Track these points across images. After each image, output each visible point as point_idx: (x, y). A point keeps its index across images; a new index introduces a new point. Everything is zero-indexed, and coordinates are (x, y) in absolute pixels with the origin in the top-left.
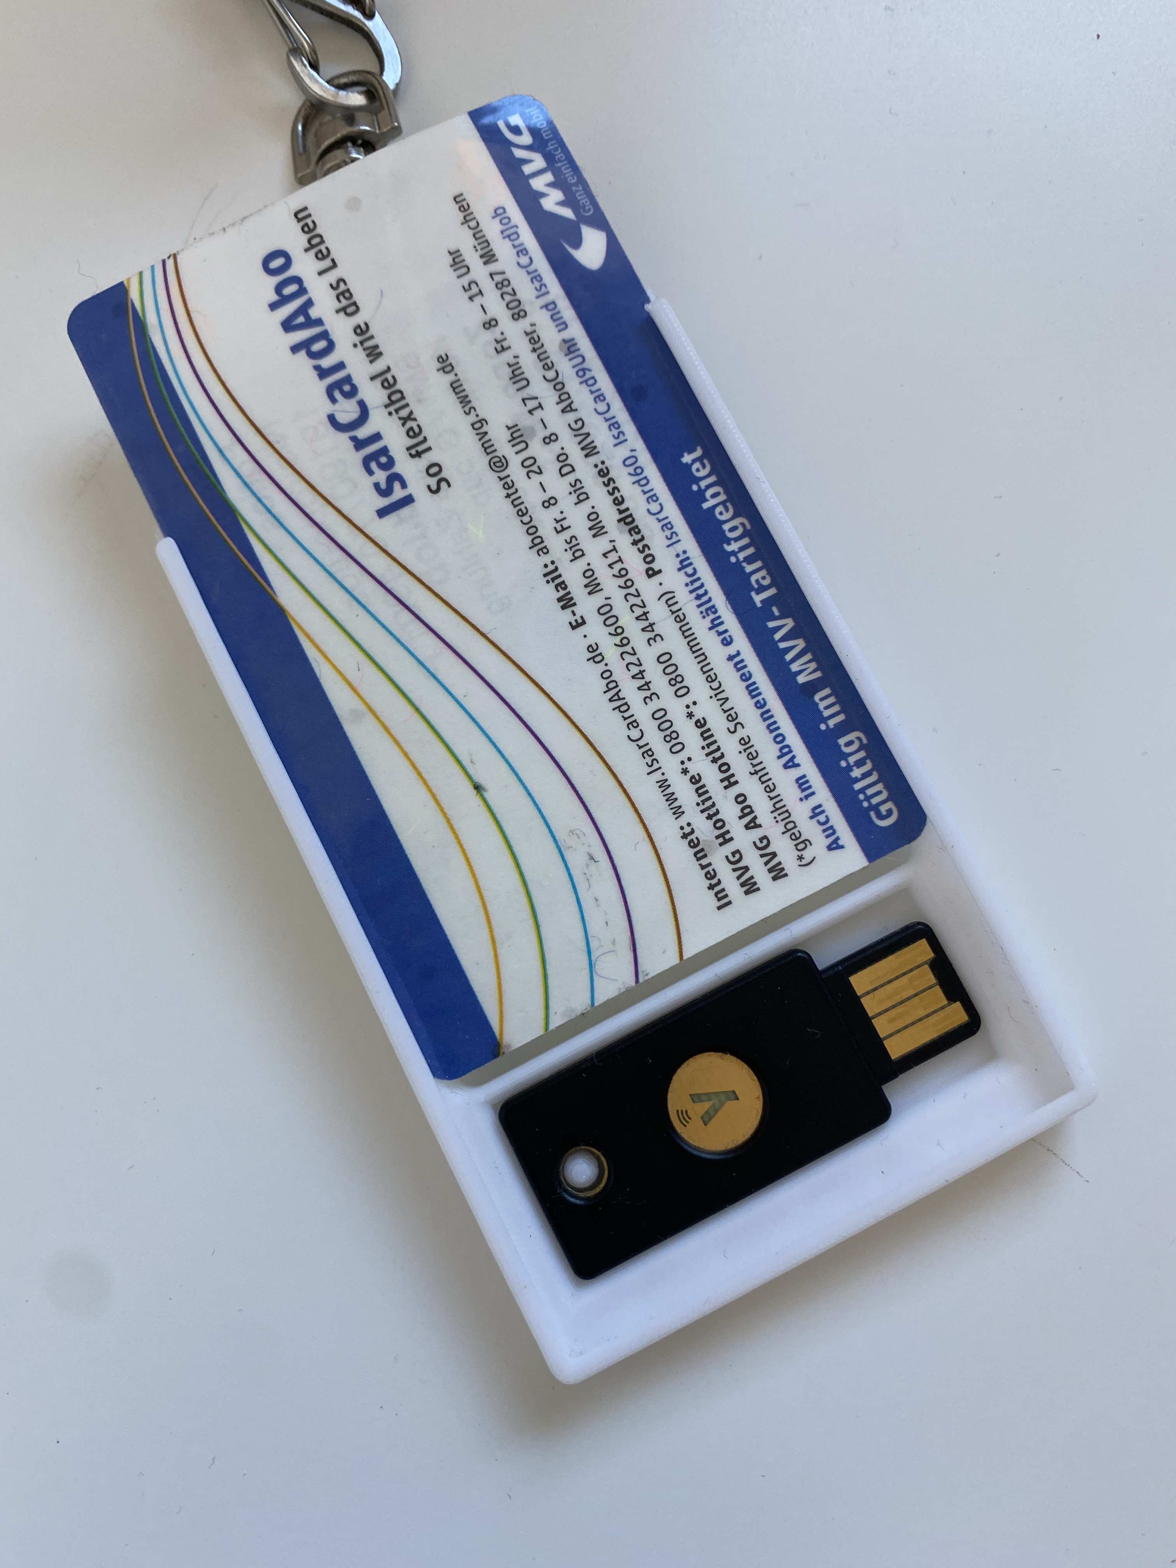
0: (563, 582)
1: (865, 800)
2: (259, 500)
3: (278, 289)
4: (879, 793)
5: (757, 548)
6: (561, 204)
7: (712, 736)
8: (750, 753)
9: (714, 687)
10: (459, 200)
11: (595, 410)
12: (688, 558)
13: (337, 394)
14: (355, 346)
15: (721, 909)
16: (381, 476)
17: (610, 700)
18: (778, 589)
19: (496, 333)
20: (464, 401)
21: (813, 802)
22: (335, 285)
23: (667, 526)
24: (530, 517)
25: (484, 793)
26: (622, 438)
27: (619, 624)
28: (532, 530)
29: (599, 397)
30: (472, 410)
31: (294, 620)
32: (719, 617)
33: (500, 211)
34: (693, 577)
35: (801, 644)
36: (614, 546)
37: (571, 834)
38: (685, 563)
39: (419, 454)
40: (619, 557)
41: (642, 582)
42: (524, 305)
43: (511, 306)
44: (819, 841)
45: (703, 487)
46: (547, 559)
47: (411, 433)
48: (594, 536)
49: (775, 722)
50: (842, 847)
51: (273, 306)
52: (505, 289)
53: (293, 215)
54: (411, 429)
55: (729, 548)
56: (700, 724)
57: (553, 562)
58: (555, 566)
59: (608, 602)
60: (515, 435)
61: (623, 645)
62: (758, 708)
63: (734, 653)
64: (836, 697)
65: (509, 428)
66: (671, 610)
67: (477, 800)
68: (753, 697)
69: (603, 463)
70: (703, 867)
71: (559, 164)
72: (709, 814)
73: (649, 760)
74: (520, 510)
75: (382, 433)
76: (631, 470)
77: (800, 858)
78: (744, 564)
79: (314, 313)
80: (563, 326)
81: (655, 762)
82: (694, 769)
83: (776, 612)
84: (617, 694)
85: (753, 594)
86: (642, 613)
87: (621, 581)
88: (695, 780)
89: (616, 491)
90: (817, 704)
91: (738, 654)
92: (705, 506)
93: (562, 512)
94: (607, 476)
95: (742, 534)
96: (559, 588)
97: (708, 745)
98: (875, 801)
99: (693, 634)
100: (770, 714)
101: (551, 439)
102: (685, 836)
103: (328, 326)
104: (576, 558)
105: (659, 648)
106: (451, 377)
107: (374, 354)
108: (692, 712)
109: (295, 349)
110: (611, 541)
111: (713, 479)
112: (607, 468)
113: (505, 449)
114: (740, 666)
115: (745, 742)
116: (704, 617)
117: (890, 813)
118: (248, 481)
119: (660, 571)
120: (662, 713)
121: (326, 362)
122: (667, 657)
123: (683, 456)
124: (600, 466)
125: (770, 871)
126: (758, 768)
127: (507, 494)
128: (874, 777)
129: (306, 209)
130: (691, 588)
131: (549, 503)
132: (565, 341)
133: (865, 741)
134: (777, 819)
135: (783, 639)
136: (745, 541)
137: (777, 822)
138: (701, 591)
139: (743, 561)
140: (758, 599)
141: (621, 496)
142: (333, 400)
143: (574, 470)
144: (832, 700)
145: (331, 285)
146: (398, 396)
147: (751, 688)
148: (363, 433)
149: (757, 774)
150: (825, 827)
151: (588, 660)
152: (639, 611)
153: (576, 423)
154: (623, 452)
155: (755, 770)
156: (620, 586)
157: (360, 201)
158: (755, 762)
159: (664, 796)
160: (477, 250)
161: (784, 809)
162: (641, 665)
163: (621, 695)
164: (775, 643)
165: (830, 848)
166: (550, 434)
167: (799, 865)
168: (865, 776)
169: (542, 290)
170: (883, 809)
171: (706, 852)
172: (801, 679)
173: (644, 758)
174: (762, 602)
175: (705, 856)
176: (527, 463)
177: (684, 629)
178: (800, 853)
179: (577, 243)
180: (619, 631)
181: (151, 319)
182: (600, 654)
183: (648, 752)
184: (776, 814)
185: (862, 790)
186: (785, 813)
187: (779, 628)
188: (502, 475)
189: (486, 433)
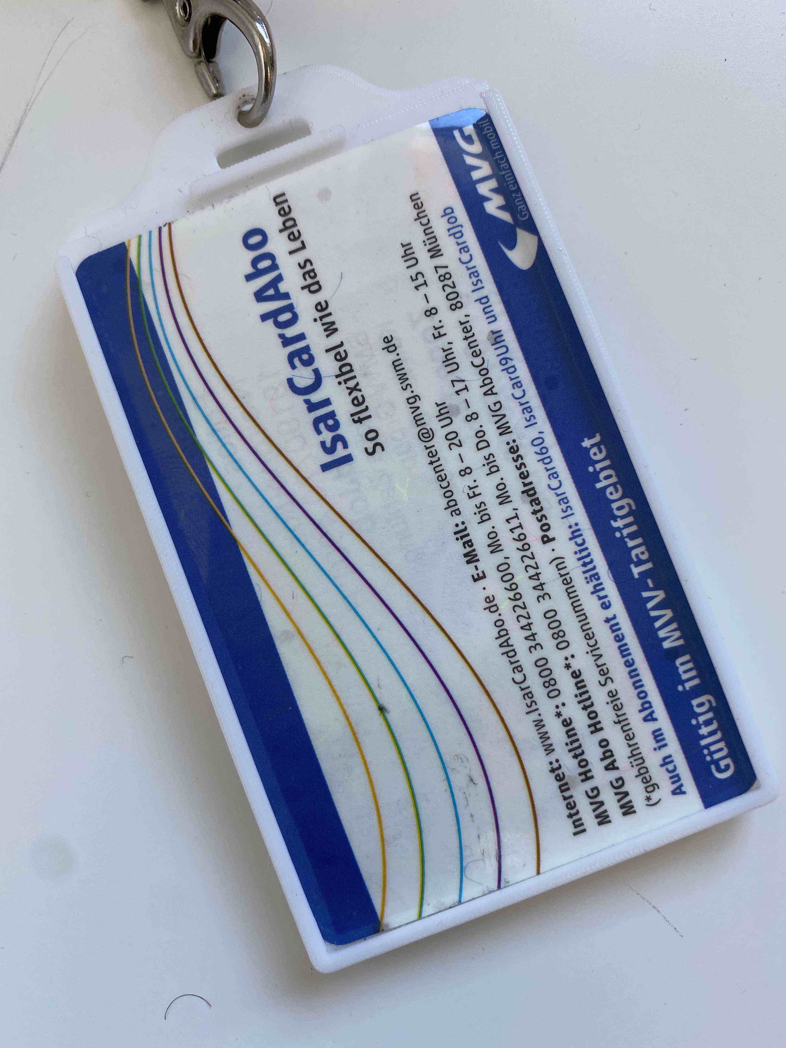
0: (470, 541)
1: (708, 755)
2: (224, 445)
3: (255, 262)
4: (721, 750)
5: (639, 527)
6: (501, 208)
7: (585, 686)
8: (616, 705)
9: (591, 644)
10: (414, 198)
11: (513, 395)
12: (579, 530)
13: (297, 361)
14: (315, 320)
15: (576, 835)
16: (327, 436)
17: (501, 646)
18: (654, 564)
19: (434, 320)
20: (403, 378)
21: (665, 752)
22: (302, 264)
23: (564, 500)
24: (448, 482)
25: (386, 714)
26: (533, 421)
27: (515, 580)
28: (448, 493)
29: (517, 384)
30: (409, 387)
31: (243, 548)
32: (601, 584)
33: (449, 211)
34: (582, 547)
35: (668, 614)
36: (516, 514)
37: (456, 758)
38: (576, 534)
39: (360, 421)
40: (520, 523)
41: (537, 547)
42: (461, 298)
43: (450, 297)
44: (666, 786)
45: (598, 470)
46: (458, 520)
47: (356, 402)
48: (501, 503)
49: (640, 680)
50: (684, 793)
51: (249, 278)
52: (446, 282)
53: (272, 199)
54: (356, 398)
55: (615, 524)
56: (576, 675)
57: (463, 523)
58: (464, 526)
59: (506, 561)
60: (442, 412)
61: (516, 600)
62: (627, 666)
63: (610, 616)
64: (694, 663)
65: (438, 405)
66: (560, 574)
67: (380, 720)
68: (623, 656)
69: (514, 441)
70: (565, 798)
71: (503, 173)
72: (575, 754)
73: (528, 701)
74: (440, 476)
75: (331, 399)
76: (537, 449)
77: (648, 799)
78: (627, 540)
79: (283, 287)
80: (493, 319)
81: (533, 704)
82: (566, 713)
83: (651, 584)
84: (507, 641)
85: (632, 566)
86: (534, 573)
87: (519, 545)
88: (567, 723)
89: (523, 466)
90: (677, 668)
91: (614, 617)
92: (599, 486)
93: (475, 481)
94: (516, 453)
95: (628, 513)
96: (466, 545)
97: (581, 695)
98: (716, 756)
99: (577, 596)
100: (636, 672)
101: (472, 417)
102: (553, 771)
103: (294, 300)
104: (483, 521)
105: (546, 605)
106: (393, 357)
107: (331, 329)
108: (569, 664)
109: (264, 317)
110: (514, 509)
111: (607, 463)
112: (517, 446)
113: (433, 423)
114: (615, 628)
115: (613, 695)
116: (588, 582)
117: (727, 767)
118: (216, 428)
119: (553, 539)
120: (544, 662)
121: (290, 332)
122: (552, 614)
123: (584, 441)
124: (512, 444)
125: (622, 807)
126: (621, 718)
127: (431, 461)
128: (719, 736)
129: (284, 194)
130: (579, 556)
131: (465, 472)
132: (493, 333)
133: (714, 704)
134: (632, 764)
135: (654, 608)
136: (630, 519)
137: (632, 766)
138: (587, 560)
139: (626, 537)
140: (636, 571)
141: (527, 471)
142: (293, 367)
143: (489, 446)
144: (690, 665)
145: (299, 264)
146: (348, 368)
147: (622, 648)
148: (315, 397)
149: (620, 723)
150: (671, 775)
151: (485, 609)
152: (532, 572)
153: (495, 406)
154: (533, 433)
155: (619, 720)
156: (518, 549)
157: (330, 192)
158: (619, 713)
159: (539, 734)
160: (425, 245)
161: (640, 756)
162: (529, 618)
163: (510, 642)
164: (648, 611)
165: (674, 793)
166: (471, 413)
167: (647, 805)
168: (711, 734)
169: (477, 285)
170: (722, 764)
171: (570, 786)
172: (666, 645)
173: (525, 699)
174: (639, 574)
175: (568, 789)
176: (450, 437)
177: (569, 591)
178: (648, 795)
179: (512, 245)
180: (514, 586)
181: (145, 278)
182: (496, 605)
183: (528, 695)
184: (632, 760)
185: (707, 746)
186: (640, 760)
187: (652, 598)
188: (428, 445)
189: (418, 408)
